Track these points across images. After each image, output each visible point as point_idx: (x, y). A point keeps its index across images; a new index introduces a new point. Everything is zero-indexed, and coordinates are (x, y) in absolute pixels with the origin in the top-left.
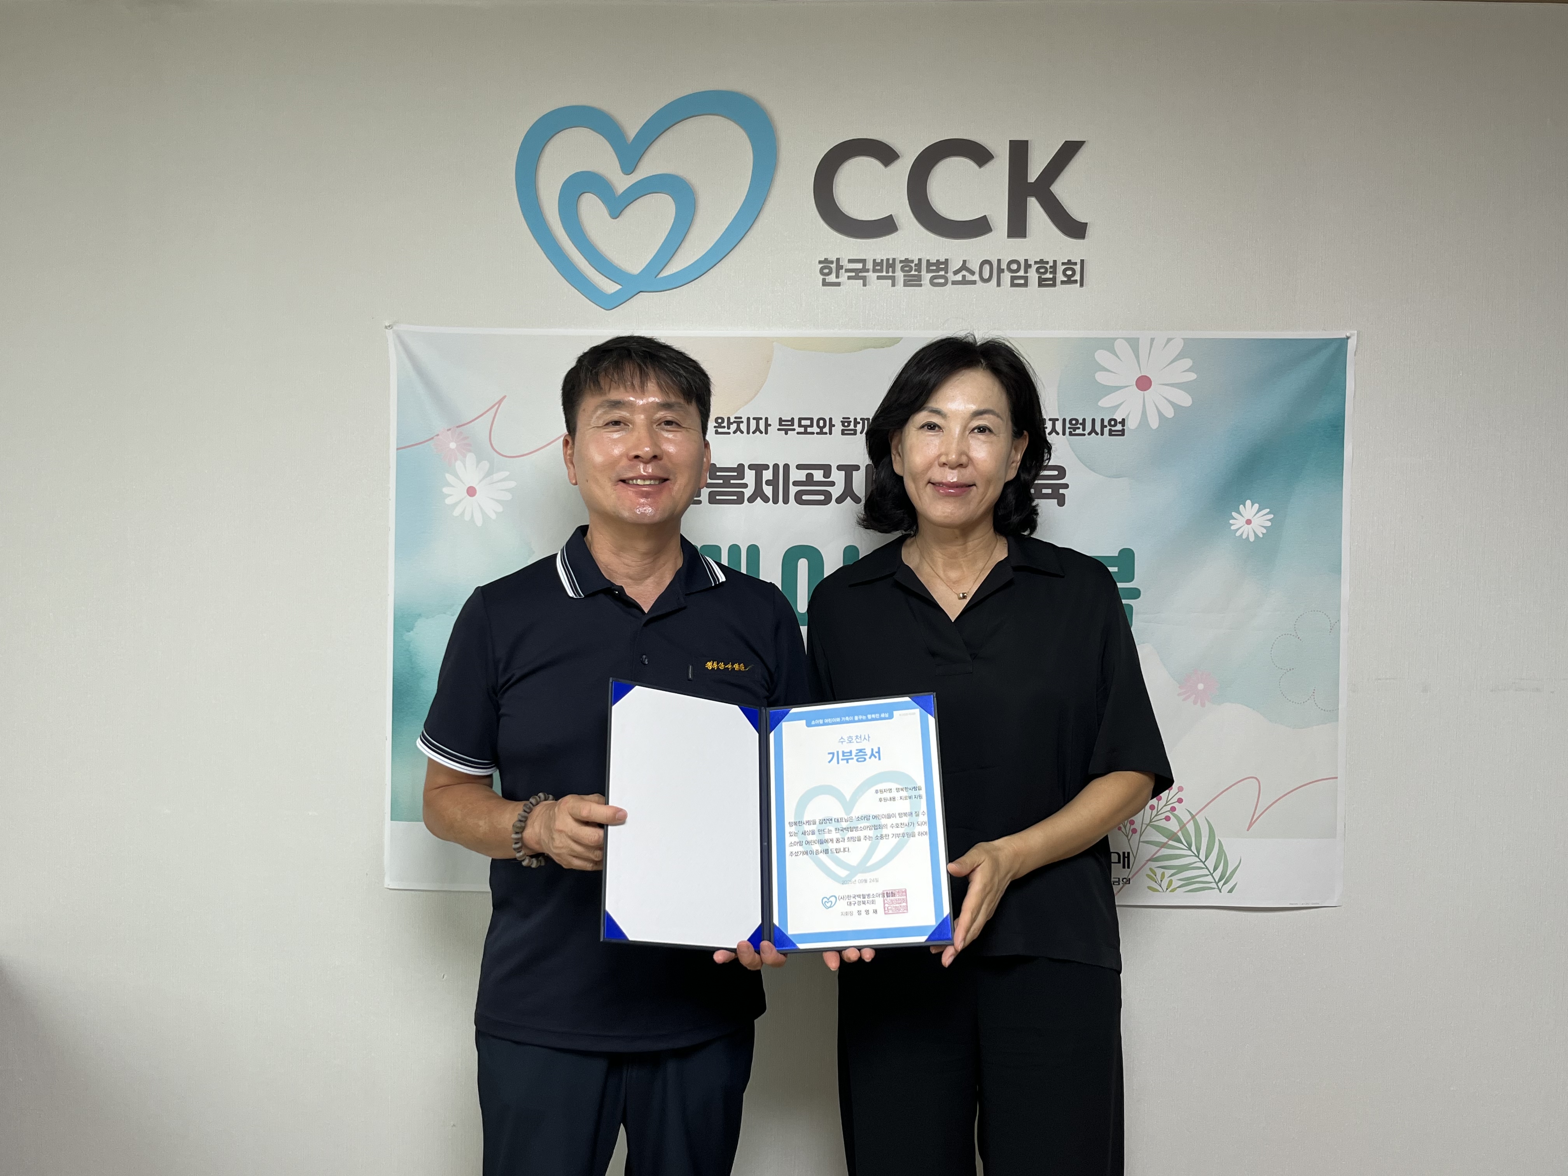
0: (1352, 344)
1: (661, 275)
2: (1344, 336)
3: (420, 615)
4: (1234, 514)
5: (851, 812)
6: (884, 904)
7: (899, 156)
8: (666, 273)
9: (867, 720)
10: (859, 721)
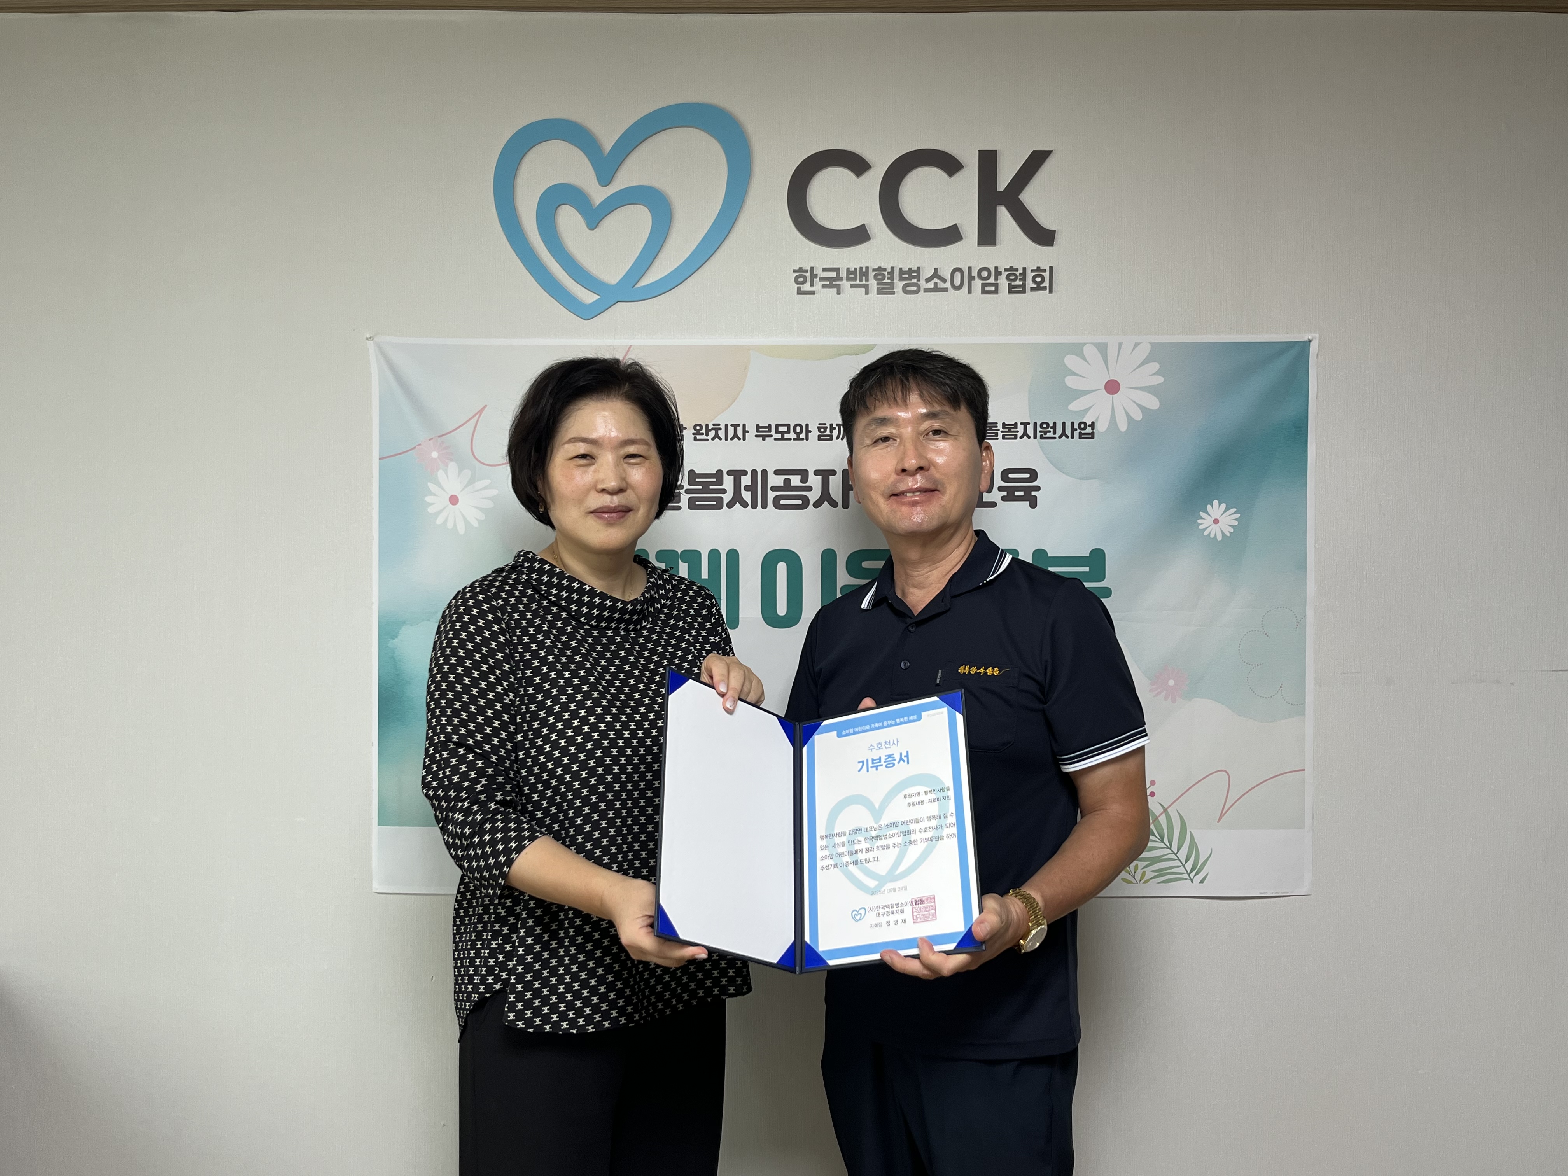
0: (1314, 347)
1: (638, 285)
2: (1306, 339)
3: (404, 623)
4: (1202, 514)
5: (879, 822)
6: (913, 913)
7: (871, 167)
8: (644, 282)
9: (896, 724)
10: (888, 726)
